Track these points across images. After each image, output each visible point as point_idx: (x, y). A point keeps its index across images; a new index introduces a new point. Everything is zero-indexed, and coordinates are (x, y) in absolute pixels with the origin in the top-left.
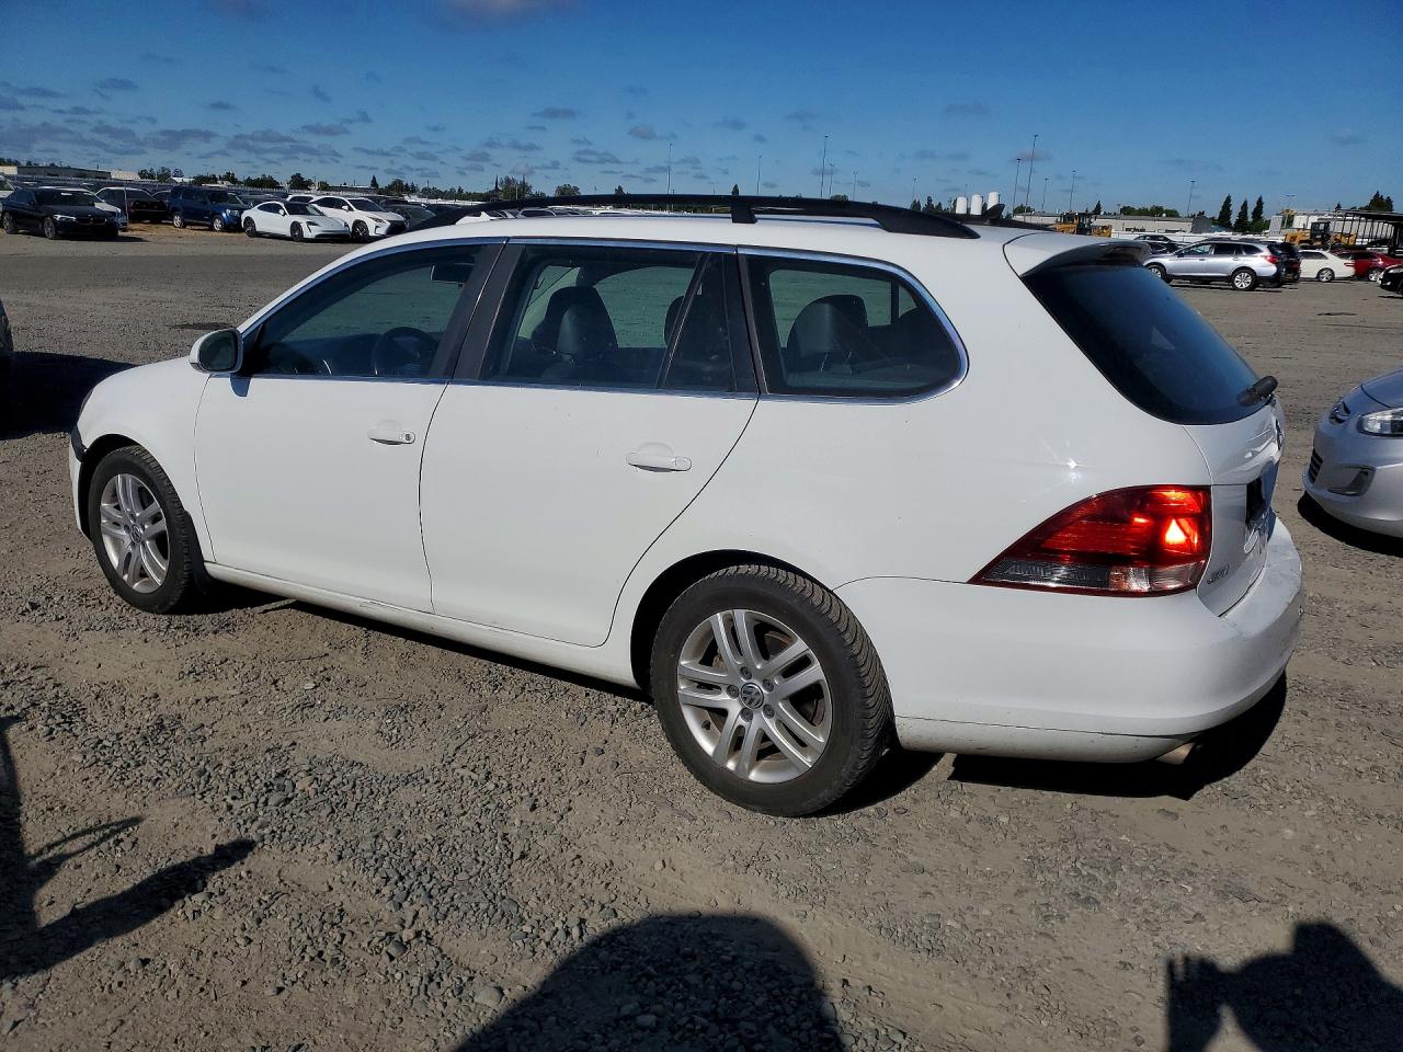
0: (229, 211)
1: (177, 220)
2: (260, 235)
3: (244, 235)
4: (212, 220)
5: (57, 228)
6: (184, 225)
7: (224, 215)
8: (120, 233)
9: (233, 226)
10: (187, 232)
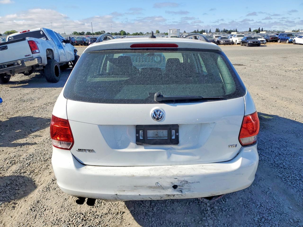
0: (291, 38)
1: (279, 41)
2: (296, 44)
3: (293, 44)
4: (286, 41)
5: (249, 44)
6: (280, 42)
7: (289, 39)
8: (261, 45)
9: (291, 42)
10: (281, 44)
